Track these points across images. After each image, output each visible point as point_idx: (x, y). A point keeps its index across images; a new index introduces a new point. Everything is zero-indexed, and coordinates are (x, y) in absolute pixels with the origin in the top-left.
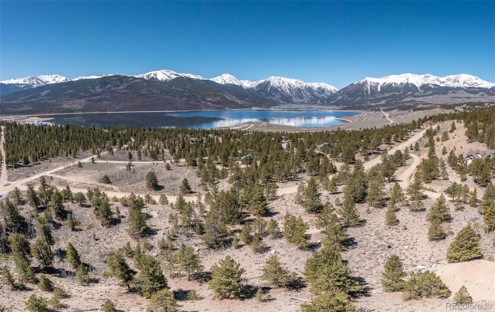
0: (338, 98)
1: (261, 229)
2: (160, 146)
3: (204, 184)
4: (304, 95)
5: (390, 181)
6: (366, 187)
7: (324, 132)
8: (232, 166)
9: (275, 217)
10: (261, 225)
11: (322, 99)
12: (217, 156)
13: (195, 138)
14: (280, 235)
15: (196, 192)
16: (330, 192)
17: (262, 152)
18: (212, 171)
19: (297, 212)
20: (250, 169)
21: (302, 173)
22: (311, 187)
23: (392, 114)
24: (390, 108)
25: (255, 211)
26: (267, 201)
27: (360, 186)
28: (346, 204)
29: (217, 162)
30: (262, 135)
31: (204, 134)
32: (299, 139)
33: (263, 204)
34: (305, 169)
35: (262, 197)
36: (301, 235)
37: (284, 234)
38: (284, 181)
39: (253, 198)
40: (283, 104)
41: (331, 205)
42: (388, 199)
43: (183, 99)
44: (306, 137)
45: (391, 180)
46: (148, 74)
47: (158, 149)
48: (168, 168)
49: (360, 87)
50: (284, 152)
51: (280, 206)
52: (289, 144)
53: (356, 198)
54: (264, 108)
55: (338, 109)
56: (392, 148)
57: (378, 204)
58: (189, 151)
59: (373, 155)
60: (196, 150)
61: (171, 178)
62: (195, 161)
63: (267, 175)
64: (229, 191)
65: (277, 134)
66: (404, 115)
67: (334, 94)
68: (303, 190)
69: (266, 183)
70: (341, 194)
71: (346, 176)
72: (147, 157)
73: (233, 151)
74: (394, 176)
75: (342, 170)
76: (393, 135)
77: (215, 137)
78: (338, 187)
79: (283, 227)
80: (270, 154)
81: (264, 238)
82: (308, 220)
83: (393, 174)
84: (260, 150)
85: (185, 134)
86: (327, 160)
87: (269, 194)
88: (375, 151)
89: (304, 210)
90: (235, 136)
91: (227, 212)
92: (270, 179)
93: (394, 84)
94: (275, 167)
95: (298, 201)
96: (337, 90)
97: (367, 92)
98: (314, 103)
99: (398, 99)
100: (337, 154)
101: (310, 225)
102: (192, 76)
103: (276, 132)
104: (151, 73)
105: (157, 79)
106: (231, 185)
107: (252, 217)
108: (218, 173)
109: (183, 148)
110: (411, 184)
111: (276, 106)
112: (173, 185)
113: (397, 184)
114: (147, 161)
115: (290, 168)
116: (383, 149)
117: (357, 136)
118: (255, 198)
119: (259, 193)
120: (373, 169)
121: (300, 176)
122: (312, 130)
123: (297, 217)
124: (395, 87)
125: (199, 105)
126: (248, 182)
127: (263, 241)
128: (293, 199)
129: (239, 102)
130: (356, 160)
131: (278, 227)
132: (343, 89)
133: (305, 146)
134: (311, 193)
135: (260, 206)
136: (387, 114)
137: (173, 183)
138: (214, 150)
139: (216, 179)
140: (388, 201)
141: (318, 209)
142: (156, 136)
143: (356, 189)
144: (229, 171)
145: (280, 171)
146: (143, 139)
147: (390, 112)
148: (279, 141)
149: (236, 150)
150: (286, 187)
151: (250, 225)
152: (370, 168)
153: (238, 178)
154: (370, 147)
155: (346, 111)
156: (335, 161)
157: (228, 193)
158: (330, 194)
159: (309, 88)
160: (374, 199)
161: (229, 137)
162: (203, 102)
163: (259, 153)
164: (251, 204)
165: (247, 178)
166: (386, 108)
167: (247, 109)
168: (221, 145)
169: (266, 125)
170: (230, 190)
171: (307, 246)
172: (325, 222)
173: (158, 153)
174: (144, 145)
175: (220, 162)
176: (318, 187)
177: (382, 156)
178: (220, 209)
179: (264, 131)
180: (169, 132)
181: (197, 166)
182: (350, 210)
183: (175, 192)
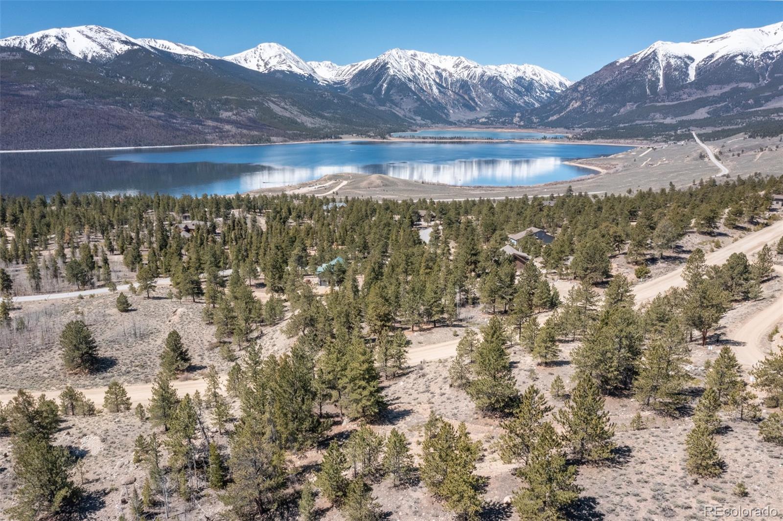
0: (571, 107)
1: (369, 460)
2: (95, 246)
3: (225, 343)
4: (476, 100)
5: (706, 341)
6: (635, 353)
7: (527, 199)
8: (293, 290)
9: (402, 426)
10: (368, 448)
11: (527, 111)
12: (256, 265)
13: (193, 219)
14: (413, 477)
15: (205, 367)
16: (539, 360)
17: (369, 253)
18: (244, 305)
19: (456, 411)
20: (340, 298)
21: (469, 308)
22: (492, 342)
23: (726, 149)
24: (723, 131)
25: (354, 409)
26: (382, 379)
27: (621, 347)
28: (580, 396)
29: (257, 282)
30: (370, 208)
31: (218, 209)
32: (463, 219)
33: (372, 389)
34: (478, 295)
35: (370, 370)
36: (465, 477)
37: (424, 472)
38: (425, 327)
39: (348, 372)
40: (421, 126)
41: (541, 398)
42: (696, 393)
43: (153, 113)
44: (480, 212)
45: (710, 337)
46: (37, 35)
47: (92, 257)
48: (125, 306)
49: (633, 71)
50: (424, 253)
51: (415, 395)
52: (437, 231)
53: (606, 381)
54: (374, 137)
55: (568, 138)
56: (718, 246)
57: (666, 404)
58: (181, 255)
59: (660, 264)
60: (198, 252)
61: (135, 334)
62: (198, 283)
63: (383, 310)
64: (289, 356)
65: (408, 205)
66: (767, 152)
67: (559, 96)
68: (472, 351)
69: (380, 333)
70: (568, 366)
71: (582, 317)
72: (60, 280)
73: (296, 251)
74: (720, 328)
75: (574, 300)
76: (727, 211)
77: (248, 215)
78: (561, 346)
79: (421, 453)
80: (389, 257)
81: (375, 486)
82: (483, 435)
83: (716, 322)
84: (365, 247)
85: (165, 211)
86: (533, 275)
87: (386, 360)
88: (668, 253)
89: (473, 405)
90: (300, 211)
91: (285, 415)
92: (389, 320)
93: (740, 57)
94: (401, 289)
95: (459, 381)
96: (568, 84)
97: (654, 84)
98: (504, 123)
99: (751, 102)
100: (560, 259)
101: (486, 450)
102: (175, 49)
103: (404, 201)
104: (47, 32)
105: (68, 53)
106: (294, 341)
107: (347, 426)
108: (260, 309)
109: (161, 249)
110: (770, 358)
111: (404, 131)
112: (140, 352)
113: (726, 351)
114: (59, 292)
115: (438, 293)
116: (693, 249)
117: (618, 211)
118: (354, 373)
119: (362, 358)
120: (659, 302)
121: (463, 313)
122: (498, 195)
123: (456, 424)
124: (743, 67)
125: (200, 133)
126: (335, 331)
127: (373, 494)
128: (446, 374)
129: (308, 121)
130: (612, 276)
131: (408, 453)
132: (584, 80)
133: (478, 235)
134: (493, 361)
135: (366, 393)
136: (710, 150)
137: (141, 347)
138: (246, 250)
139: (254, 326)
140: (697, 399)
141: (507, 405)
142: (83, 220)
143: (609, 355)
144: (288, 304)
145: (414, 301)
146: (41, 228)
147: (721, 142)
148: (412, 224)
149: (304, 250)
150: (430, 343)
151: (341, 450)
152: (651, 300)
153: (311, 322)
154: (654, 240)
155: (592, 142)
156: (556, 277)
157: (286, 363)
158: (539, 364)
159: (491, 79)
160: (655, 388)
161: (284, 215)
162: (210, 123)
163: (361, 255)
164: (344, 388)
165: (333, 319)
166: (709, 130)
167: (329, 140)
168: (264, 236)
169: (378, 182)
170: (290, 354)
171: (477, 511)
172: (523, 443)
173: (92, 266)
174: (46, 248)
175: (263, 281)
176: (509, 343)
177: (688, 268)
178: (267, 408)
179: (375, 197)
180: (119, 206)
181: (203, 294)
182: (590, 415)
183: (148, 370)
